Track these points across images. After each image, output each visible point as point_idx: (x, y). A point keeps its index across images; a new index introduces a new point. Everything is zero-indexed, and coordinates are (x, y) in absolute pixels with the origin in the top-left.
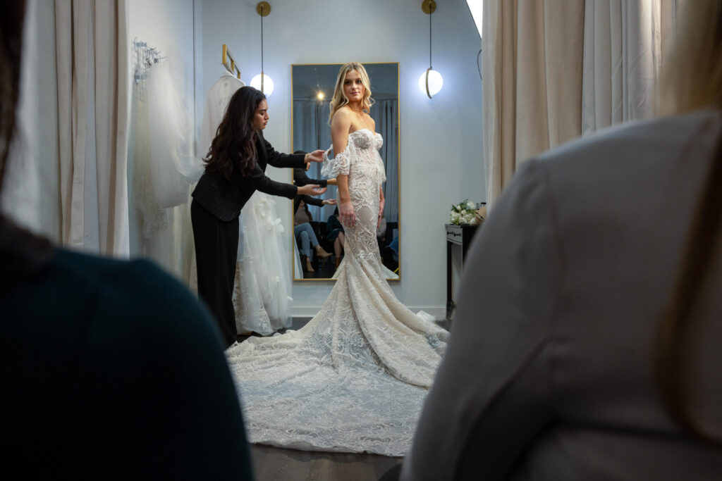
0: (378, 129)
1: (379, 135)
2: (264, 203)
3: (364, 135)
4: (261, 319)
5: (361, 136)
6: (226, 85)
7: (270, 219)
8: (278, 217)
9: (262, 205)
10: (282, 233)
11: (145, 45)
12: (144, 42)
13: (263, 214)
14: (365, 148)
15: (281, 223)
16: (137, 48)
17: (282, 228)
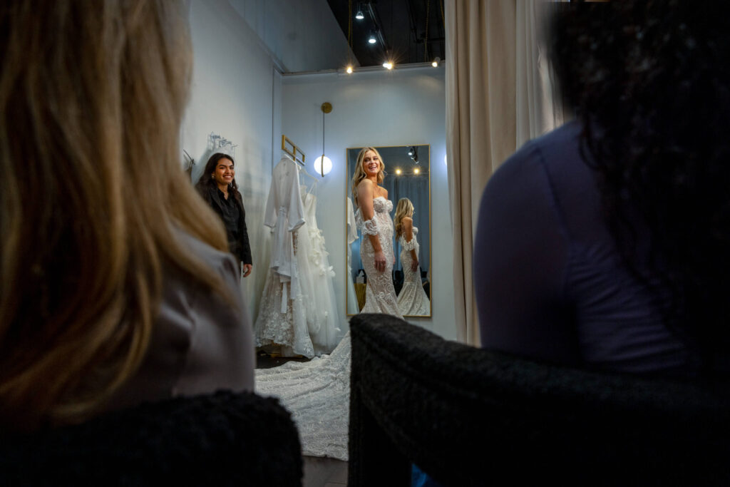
0: (389, 198)
1: (390, 202)
2: (318, 254)
3: (380, 202)
4: (306, 345)
5: (377, 203)
6: (285, 165)
7: (322, 267)
8: (330, 266)
9: (316, 256)
10: (333, 278)
11: (219, 137)
12: (218, 135)
13: (317, 263)
14: (379, 212)
15: (333, 270)
16: (213, 140)
17: (333, 274)
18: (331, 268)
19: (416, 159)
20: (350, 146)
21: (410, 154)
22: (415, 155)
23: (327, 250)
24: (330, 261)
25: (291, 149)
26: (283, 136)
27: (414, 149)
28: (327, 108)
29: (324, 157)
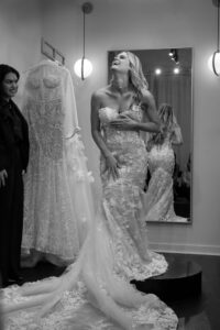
2: (75, 159)
7: (80, 172)
17: (93, 180)
18: (90, 173)
19: (176, 60)
20: (111, 50)
21: (171, 54)
22: (176, 56)
23: (86, 155)
24: (89, 167)
25: (50, 52)
26: (42, 40)
27: (175, 51)
28: (87, 8)
29: (85, 61)
